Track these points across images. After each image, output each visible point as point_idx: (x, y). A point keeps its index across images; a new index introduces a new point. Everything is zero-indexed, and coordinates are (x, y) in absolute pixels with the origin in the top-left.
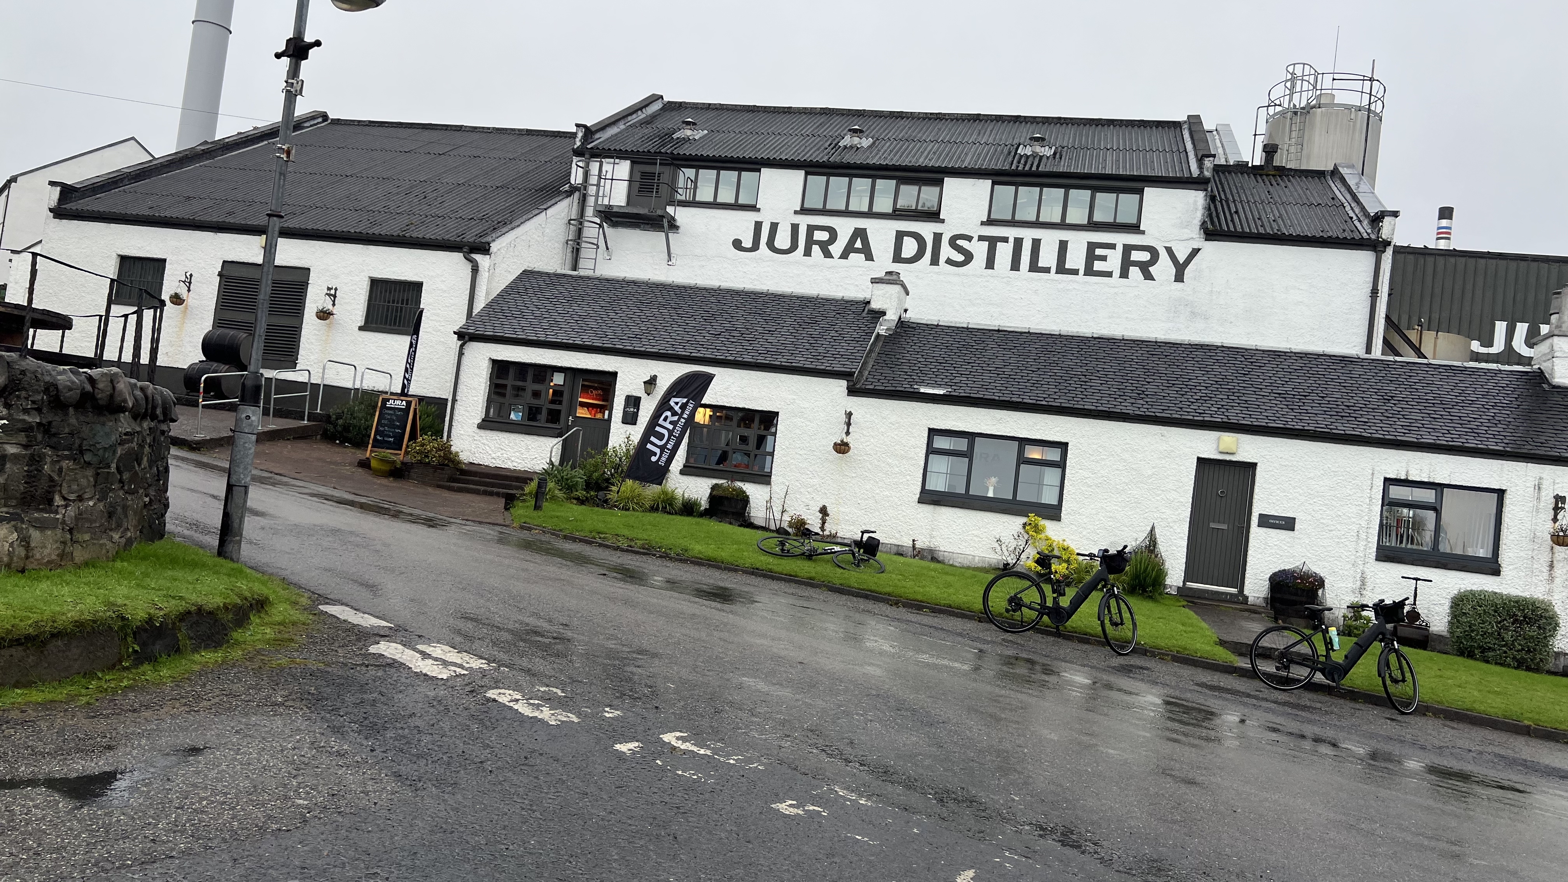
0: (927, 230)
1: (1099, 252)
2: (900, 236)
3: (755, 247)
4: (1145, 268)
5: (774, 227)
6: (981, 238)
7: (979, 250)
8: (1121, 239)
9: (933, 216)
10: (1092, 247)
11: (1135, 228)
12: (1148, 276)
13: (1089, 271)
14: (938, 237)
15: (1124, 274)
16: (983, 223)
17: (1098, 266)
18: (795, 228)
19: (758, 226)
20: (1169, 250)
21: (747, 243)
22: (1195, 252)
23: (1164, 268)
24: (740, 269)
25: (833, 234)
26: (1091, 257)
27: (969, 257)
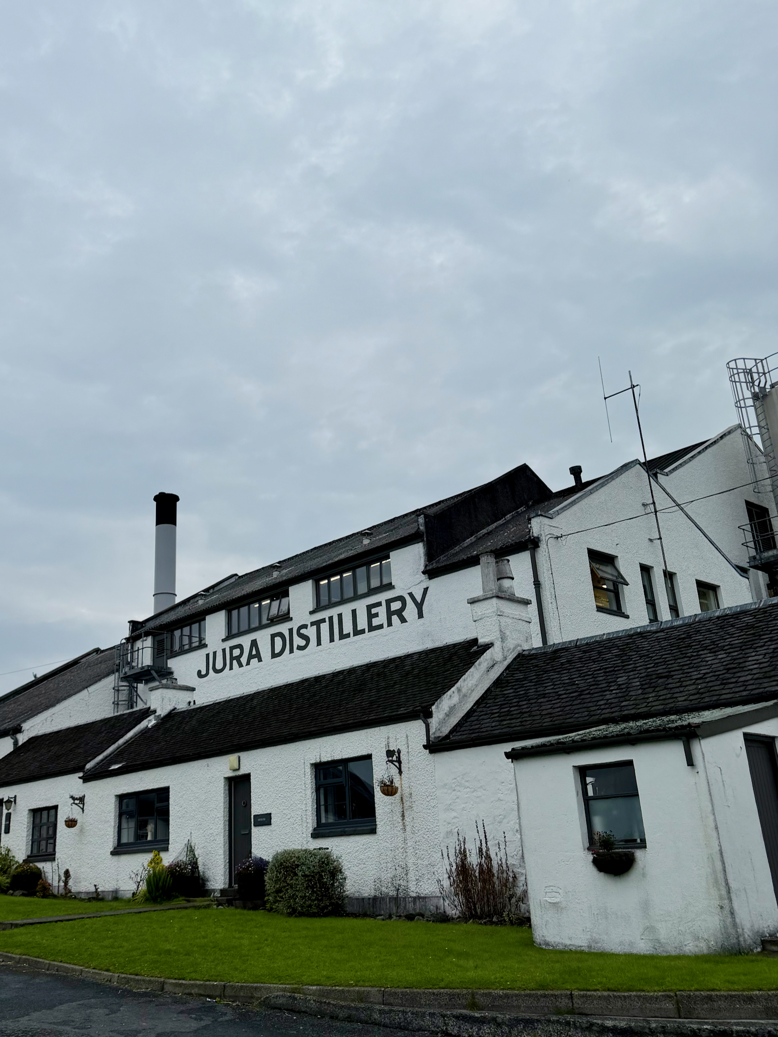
1: (374, 611)
2: (273, 636)
3: (207, 673)
4: (399, 613)
5: (215, 653)
6: (312, 624)
7: (311, 632)
9: (286, 617)
10: (369, 608)
11: (390, 586)
12: (403, 620)
13: (372, 628)
14: (291, 630)
15: (390, 624)
16: (311, 613)
17: (375, 622)
18: (224, 650)
19: (208, 655)
20: (411, 594)
21: (204, 672)
22: (426, 590)
23: (410, 611)
24: (202, 691)
25: (240, 647)
26: (371, 616)
27: (307, 639)
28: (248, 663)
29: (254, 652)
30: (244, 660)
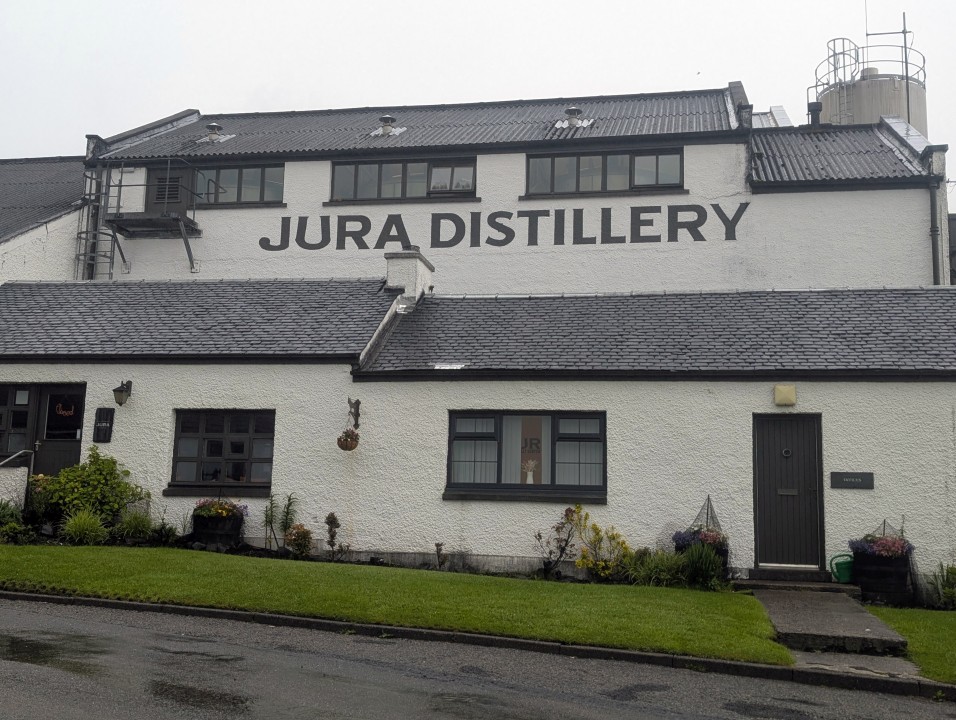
0: (464, 211)
1: (644, 216)
2: (436, 219)
3: (284, 244)
4: (694, 229)
5: (303, 222)
6: (521, 214)
7: (520, 226)
8: (665, 202)
9: (469, 195)
10: (636, 212)
11: (678, 188)
12: (698, 237)
13: (636, 238)
14: (476, 217)
15: (673, 237)
16: (521, 199)
17: (645, 231)
18: (325, 221)
19: (286, 222)
20: (716, 208)
21: (276, 241)
22: (743, 207)
23: (713, 227)
24: (270, 269)
25: (366, 224)
26: (636, 222)
27: (510, 235)
28: (380, 245)
29: (394, 232)
30: (371, 238)
